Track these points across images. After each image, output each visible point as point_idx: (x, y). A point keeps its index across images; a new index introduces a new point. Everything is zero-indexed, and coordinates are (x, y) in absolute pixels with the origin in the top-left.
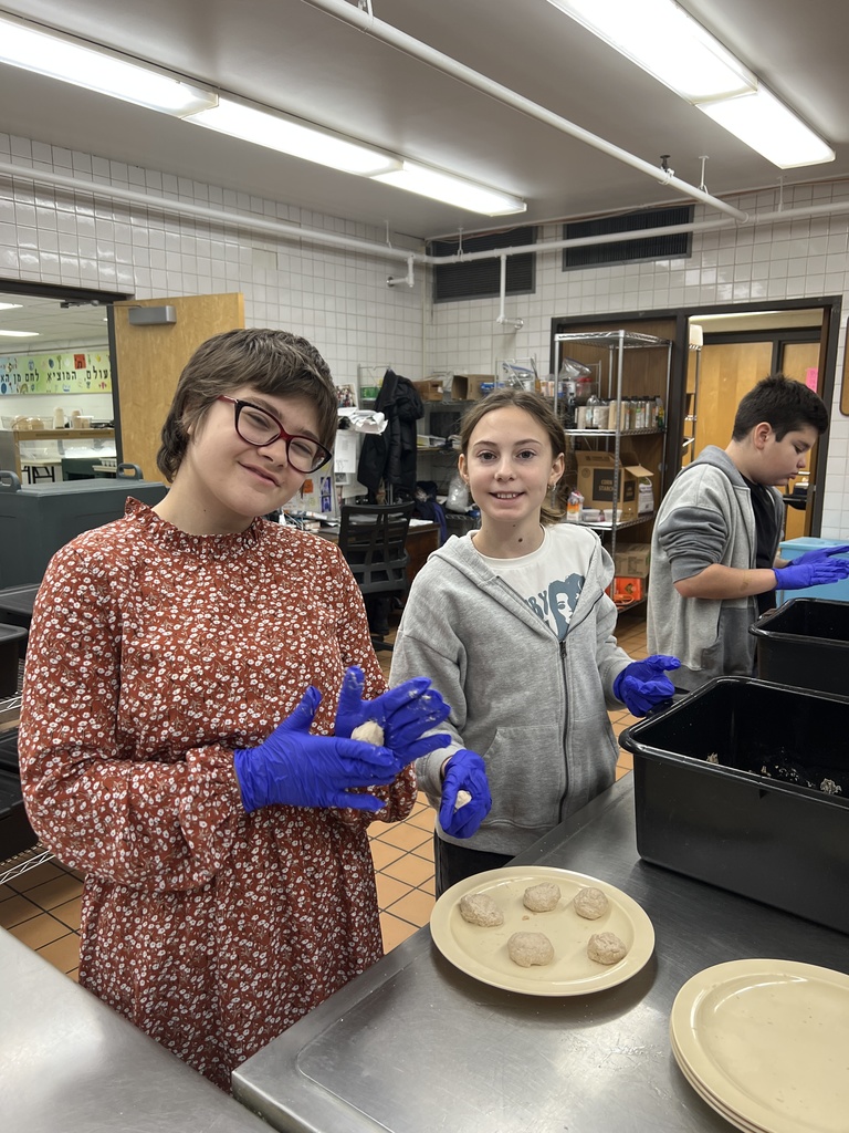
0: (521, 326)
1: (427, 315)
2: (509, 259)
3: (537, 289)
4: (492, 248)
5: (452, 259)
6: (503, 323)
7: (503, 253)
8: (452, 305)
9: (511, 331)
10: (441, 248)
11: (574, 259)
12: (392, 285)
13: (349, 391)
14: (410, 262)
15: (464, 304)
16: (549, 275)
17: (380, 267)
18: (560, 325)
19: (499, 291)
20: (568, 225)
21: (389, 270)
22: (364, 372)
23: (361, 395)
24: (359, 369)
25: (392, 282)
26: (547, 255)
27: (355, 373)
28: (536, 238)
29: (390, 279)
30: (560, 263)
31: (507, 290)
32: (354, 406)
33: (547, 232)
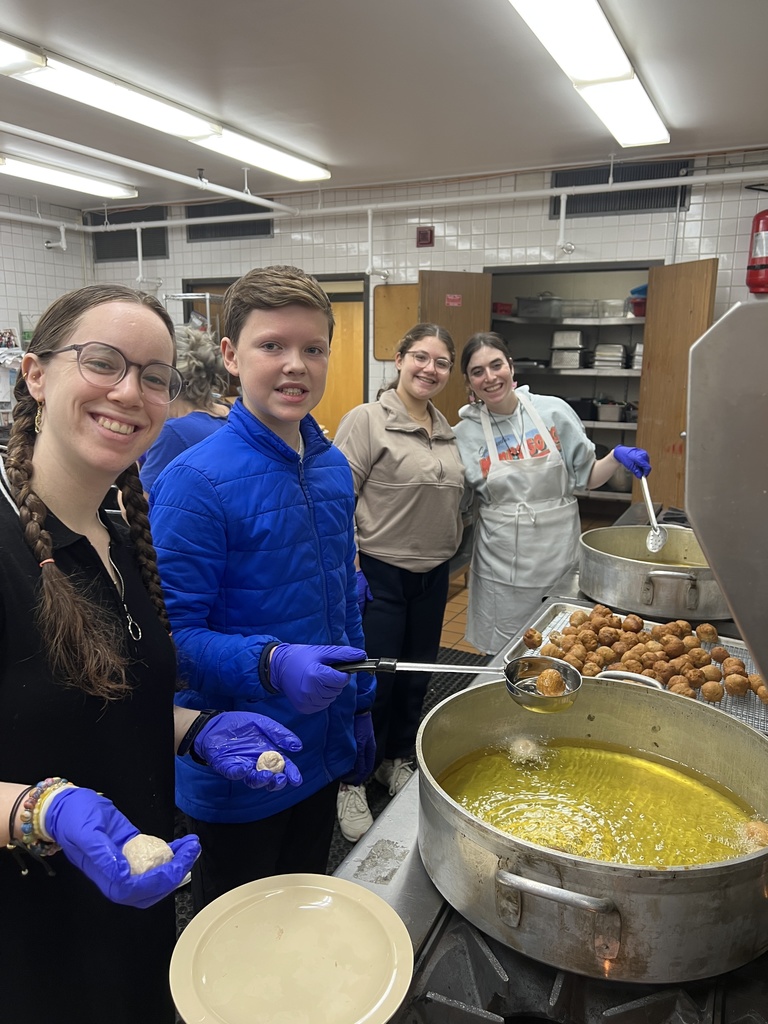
0: (161, 284)
1: (90, 272)
2: (144, 231)
3: (170, 256)
4: (130, 222)
5: (101, 228)
6: (142, 282)
7: (138, 226)
8: (109, 265)
9: (154, 288)
10: (96, 218)
11: (196, 234)
12: (50, 248)
13: (11, 334)
14: (62, 230)
15: (117, 264)
16: (177, 244)
17: (37, 233)
18: (189, 286)
19: (137, 256)
20: (189, 207)
21: (47, 235)
22: (24, 318)
23: (23, 338)
24: (20, 316)
25: (49, 245)
26: (175, 229)
27: (18, 320)
28: (167, 215)
29: (48, 242)
30: (185, 237)
31: (143, 255)
32: (16, 346)
33: (175, 211)
